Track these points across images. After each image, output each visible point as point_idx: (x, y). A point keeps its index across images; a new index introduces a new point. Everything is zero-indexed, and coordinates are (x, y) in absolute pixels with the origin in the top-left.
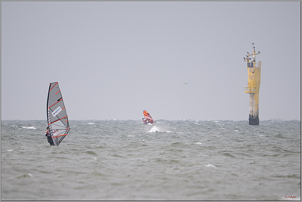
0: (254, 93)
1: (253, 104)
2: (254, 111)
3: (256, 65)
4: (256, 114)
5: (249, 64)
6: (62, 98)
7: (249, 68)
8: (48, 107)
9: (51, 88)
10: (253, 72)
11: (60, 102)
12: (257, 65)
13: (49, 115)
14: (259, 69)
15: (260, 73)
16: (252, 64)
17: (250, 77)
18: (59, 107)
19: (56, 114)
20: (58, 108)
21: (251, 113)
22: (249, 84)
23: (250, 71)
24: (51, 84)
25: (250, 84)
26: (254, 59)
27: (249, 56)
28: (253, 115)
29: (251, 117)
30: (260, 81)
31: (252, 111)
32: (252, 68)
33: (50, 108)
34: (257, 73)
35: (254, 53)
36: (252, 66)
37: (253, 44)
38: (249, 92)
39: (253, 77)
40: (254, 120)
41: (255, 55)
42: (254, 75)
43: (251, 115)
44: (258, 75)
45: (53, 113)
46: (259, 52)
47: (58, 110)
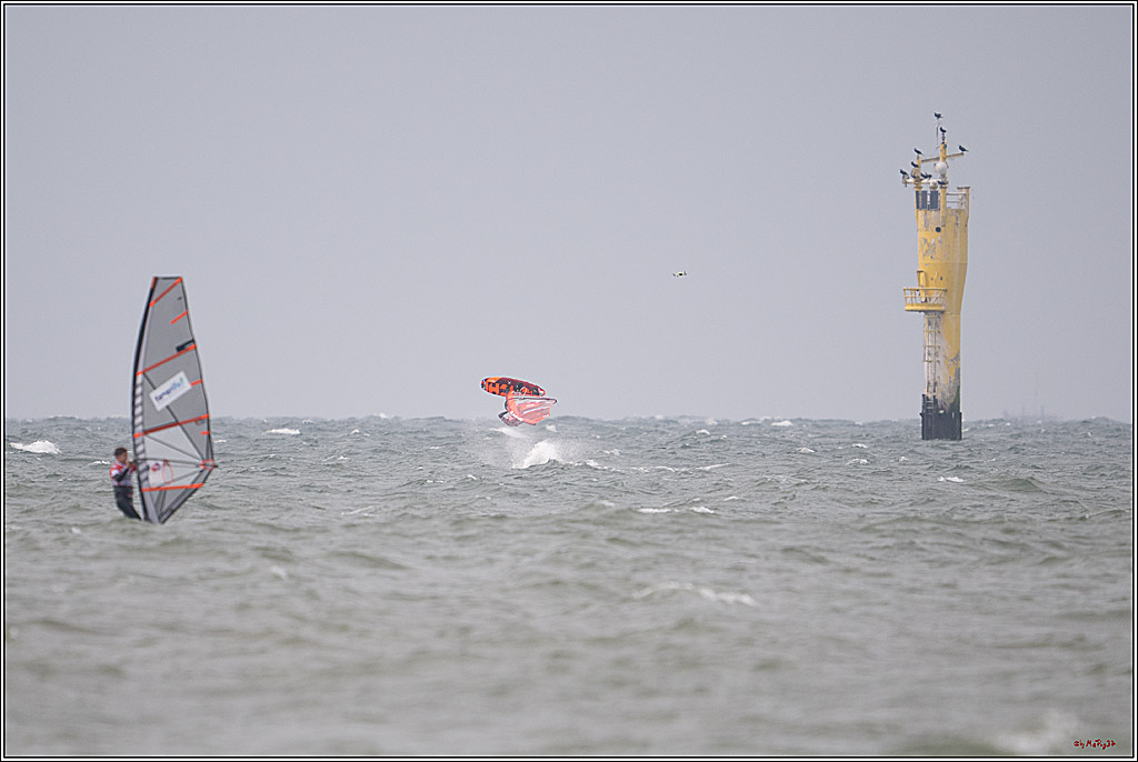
0: (942, 312)
1: (936, 354)
2: (943, 381)
3: (950, 200)
4: (948, 394)
5: (920, 196)
6: (193, 341)
7: (921, 213)
8: (140, 369)
9: (154, 298)
10: (938, 230)
11: (185, 356)
12: (955, 199)
13: (138, 401)
14: (961, 215)
15: (966, 231)
16: (935, 194)
17: (926, 247)
18: (182, 375)
19: (168, 400)
21: (931, 389)
22: (922, 274)
23: (926, 225)
24: (156, 279)
25: (926, 275)
26: (943, 176)
27: (922, 165)
28: (939, 397)
29: (928, 404)
30: (966, 264)
31: (932, 383)
32: (933, 213)
33: (144, 373)
34: (955, 233)
35: (940, 154)
36: (934, 205)
37: (938, 116)
38: (920, 308)
39: (938, 246)
40: (941, 420)
41: (944, 159)
42: (940, 241)
43: (930, 396)
44: (958, 239)
45: (153, 395)
46: (963, 150)
47: (175, 386)
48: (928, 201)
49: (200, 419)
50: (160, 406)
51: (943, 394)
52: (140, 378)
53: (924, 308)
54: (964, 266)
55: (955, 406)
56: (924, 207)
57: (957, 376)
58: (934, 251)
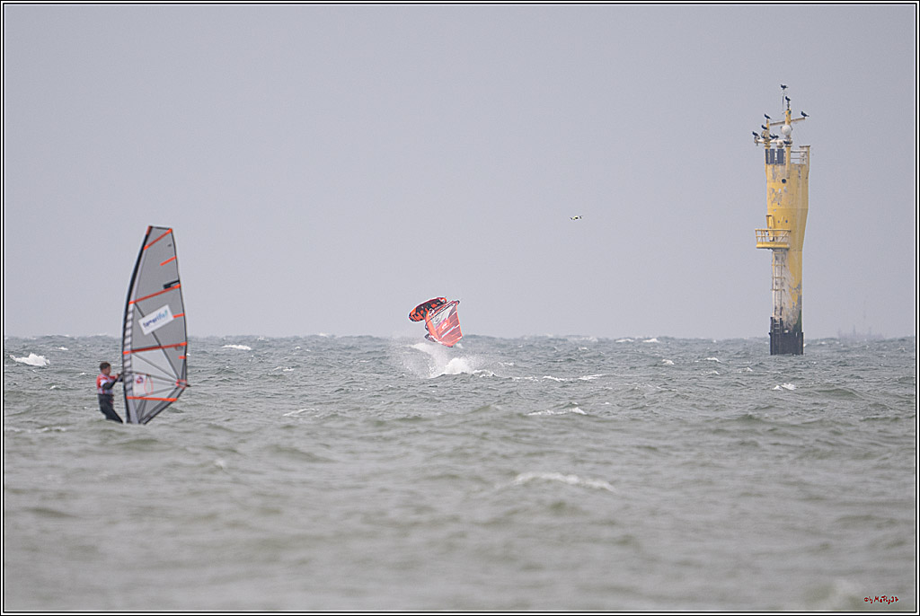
0: (787, 249)
1: (782, 284)
2: (788, 306)
3: (794, 157)
4: (792, 317)
5: (769, 153)
6: (179, 281)
7: (770, 167)
8: (132, 299)
9: (148, 243)
10: (784, 181)
11: (170, 293)
12: (798, 155)
13: (129, 325)
14: (803, 169)
15: (807, 182)
16: (781, 152)
17: (774, 195)
18: (167, 307)
20: (161, 311)
21: (778, 313)
22: (771, 218)
23: (774, 177)
24: (151, 228)
25: (774, 218)
26: (788, 137)
27: (771, 128)
28: (784, 319)
29: (775, 325)
31: (779, 308)
32: (780, 168)
33: (135, 303)
34: (798, 184)
35: (786, 118)
36: (781, 161)
37: (784, 87)
38: (769, 246)
39: (784, 194)
40: (786, 339)
41: (789, 123)
42: (785, 191)
43: (777, 318)
44: (800, 189)
45: (142, 321)
46: (805, 115)
47: (160, 316)
48: (775, 158)
49: (179, 345)
50: (147, 331)
51: (788, 317)
52: (131, 307)
53: (772, 246)
54: (805, 211)
55: (798, 327)
56: (772, 162)
57: (800, 302)
58: (780, 199)
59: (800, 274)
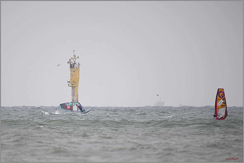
0: (75, 87)
5: (71, 65)
7: (71, 69)
10: (74, 72)
12: (77, 66)
14: (78, 69)
15: (79, 72)
16: (73, 65)
23: (72, 71)
25: (72, 80)
26: (75, 62)
27: (71, 60)
30: (79, 78)
31: (73, 100)
32: (73, 69)
34: (77, 72)
36: (73, 67)
37: (74, 51)
38: (71, 86)
39: (74, 75)
41: (75, 59)
42: (74, 74)
43: (73, 102)
44: (78, 73)
46: (78, 57)
48: (72, 66)
53: (72, 86)
56: (72, 67)
57: (78, 98)
58: (73, 76)
59: (78, 93)
